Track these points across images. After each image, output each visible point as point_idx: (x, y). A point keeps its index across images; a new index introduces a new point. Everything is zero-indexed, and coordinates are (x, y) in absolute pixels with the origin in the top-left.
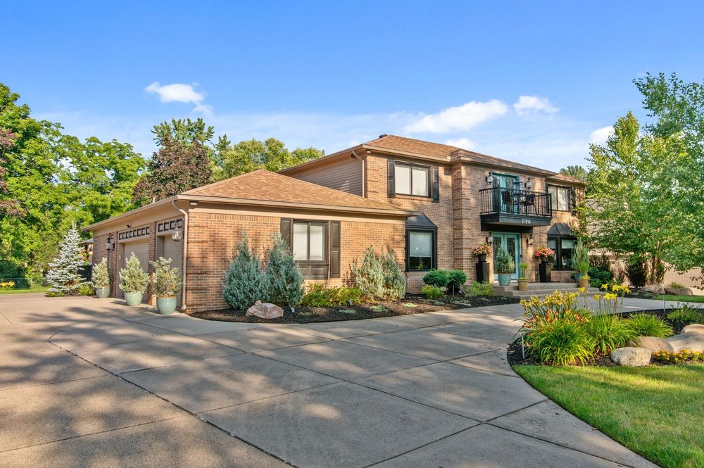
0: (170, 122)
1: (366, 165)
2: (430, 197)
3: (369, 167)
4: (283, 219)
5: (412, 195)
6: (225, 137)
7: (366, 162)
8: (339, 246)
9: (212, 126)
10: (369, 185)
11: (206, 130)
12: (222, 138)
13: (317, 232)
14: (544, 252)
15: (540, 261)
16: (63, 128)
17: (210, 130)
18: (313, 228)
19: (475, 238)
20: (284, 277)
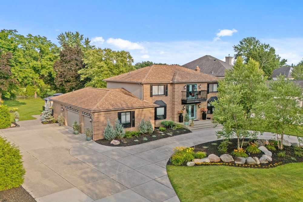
0: (64, 33)
1: (143, 88)
2: (164, 94)
3: (144, 88)
4: (118, 113)
5: (158, 95)
6: (88, 39)
7: (143, 86)
8: (134, 118)
9: (82, 35)
10: (144, 94)
11: (80, 36)
12: (87, 40)
13: (128, 114)
14: (204, 110)
15: (203, 113)
16: (17, 32)
17: (82, 36)
18: (127, 113)
19: (179, 108)
20: (119, 131)
